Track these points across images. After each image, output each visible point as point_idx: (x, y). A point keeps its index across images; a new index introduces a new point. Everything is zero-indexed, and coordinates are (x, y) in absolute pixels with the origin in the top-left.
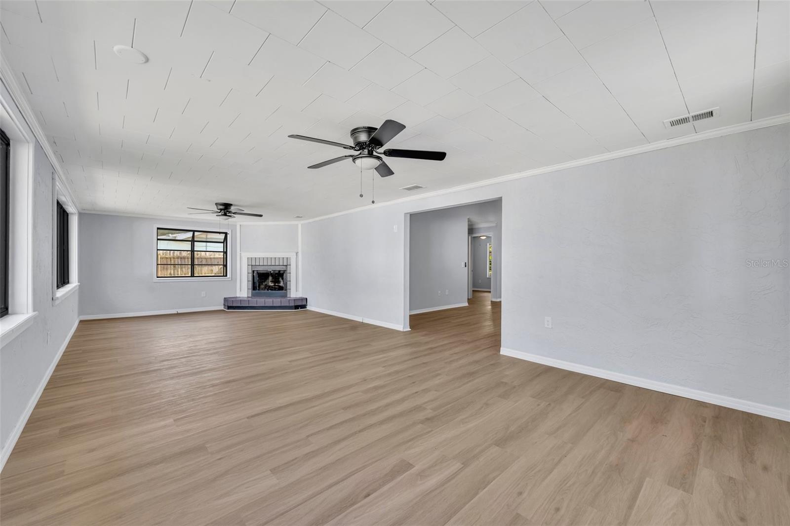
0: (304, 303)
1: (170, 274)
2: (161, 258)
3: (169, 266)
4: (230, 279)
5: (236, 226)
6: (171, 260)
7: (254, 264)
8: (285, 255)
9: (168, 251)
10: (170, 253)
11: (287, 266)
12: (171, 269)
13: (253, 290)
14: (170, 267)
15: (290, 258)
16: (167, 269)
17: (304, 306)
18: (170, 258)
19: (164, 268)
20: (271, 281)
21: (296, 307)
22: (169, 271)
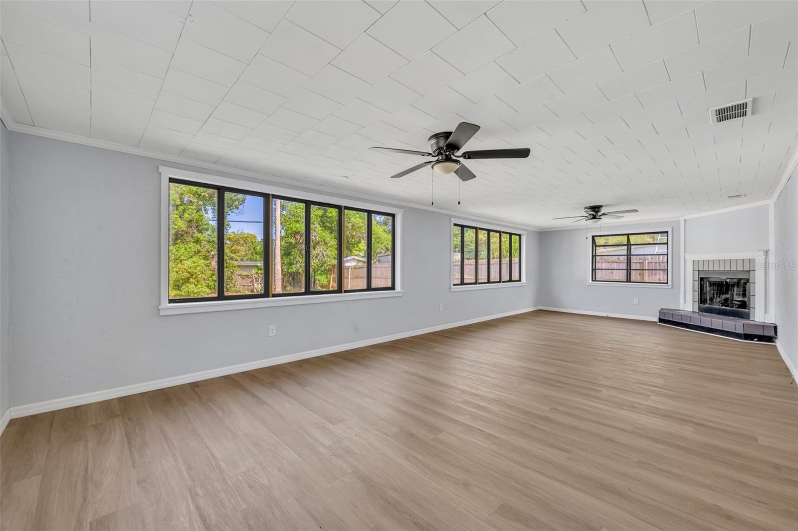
0: (772, 334)
1: (659, 279)
2: (648, 263)
3: (658, 271)
4: (670, 287)
5: (680, 221)
6: (660, 265)
7: (701, 269)
8: (746, 255)
9: (657, 256)
10: (659, 257)
11: (749, 271)
12: (660, 275)
13: (701, 303)
14: (659, 273)
15: (754, 259)
16: (655, 274)
17: (770, 339)
18: (659, 263)
19: (652, 273)
20: (737, 295)
21: (761, 338)
22: (658, 277)
